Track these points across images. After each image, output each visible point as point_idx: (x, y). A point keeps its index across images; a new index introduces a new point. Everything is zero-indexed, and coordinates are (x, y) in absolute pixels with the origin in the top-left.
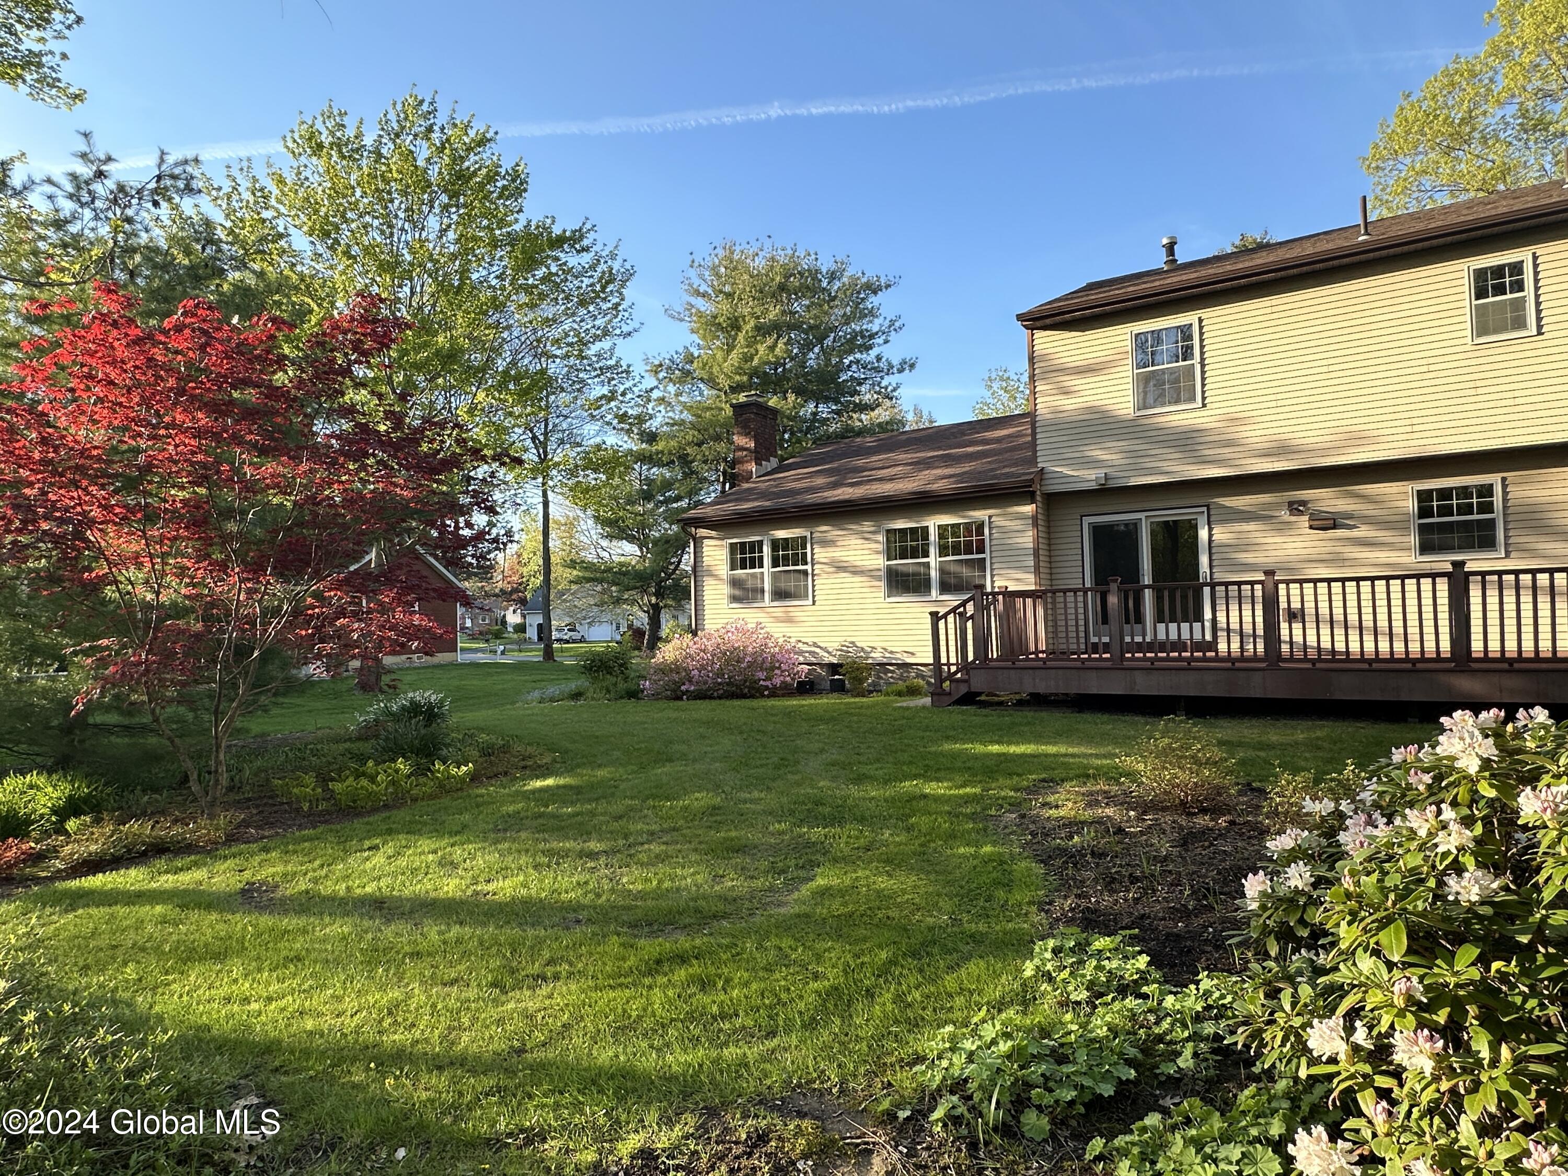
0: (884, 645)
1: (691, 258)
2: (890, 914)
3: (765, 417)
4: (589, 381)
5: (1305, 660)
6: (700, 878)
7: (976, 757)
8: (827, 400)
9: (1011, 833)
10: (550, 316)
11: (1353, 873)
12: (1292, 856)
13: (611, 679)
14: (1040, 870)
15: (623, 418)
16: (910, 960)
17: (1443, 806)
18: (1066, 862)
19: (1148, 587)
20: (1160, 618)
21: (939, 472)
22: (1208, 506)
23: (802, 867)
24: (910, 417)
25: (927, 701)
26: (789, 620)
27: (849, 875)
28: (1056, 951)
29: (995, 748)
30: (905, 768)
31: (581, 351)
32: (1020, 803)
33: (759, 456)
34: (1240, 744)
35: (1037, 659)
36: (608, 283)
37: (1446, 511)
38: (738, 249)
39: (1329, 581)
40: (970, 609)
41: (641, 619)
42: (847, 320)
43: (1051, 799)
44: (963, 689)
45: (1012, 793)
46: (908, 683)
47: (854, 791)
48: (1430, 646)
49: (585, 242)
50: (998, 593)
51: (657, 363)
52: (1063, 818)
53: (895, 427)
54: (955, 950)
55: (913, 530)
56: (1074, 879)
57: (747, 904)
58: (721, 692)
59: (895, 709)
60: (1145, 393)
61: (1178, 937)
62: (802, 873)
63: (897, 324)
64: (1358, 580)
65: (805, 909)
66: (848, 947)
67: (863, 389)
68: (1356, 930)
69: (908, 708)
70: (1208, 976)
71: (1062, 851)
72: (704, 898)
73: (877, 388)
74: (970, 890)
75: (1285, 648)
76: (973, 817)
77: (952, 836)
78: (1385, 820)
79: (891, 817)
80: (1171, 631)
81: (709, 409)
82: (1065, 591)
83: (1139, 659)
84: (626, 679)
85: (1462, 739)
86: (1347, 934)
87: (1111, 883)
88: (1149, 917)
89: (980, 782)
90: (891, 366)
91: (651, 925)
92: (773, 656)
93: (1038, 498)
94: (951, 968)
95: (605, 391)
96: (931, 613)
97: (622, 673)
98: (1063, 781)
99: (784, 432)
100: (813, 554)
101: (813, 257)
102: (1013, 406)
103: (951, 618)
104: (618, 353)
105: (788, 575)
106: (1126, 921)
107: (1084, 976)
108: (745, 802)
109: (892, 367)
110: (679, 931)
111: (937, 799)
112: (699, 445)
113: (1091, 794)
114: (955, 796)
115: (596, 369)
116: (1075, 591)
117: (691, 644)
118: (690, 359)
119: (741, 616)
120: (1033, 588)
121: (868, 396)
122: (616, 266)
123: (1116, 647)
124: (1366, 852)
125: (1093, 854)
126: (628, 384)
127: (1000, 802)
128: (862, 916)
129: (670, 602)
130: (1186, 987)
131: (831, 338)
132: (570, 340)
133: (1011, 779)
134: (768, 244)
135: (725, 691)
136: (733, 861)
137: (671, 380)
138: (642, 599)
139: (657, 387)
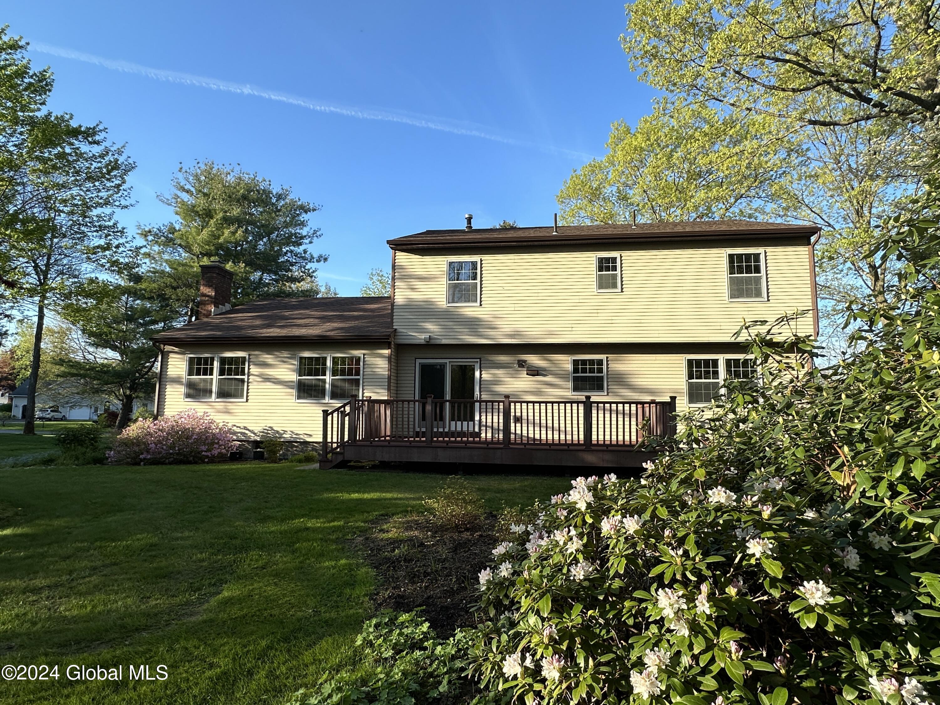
0: (292, 429)
1: (180, 166)
2: (273, 612)
3: (224, 277)
4: (89, 234)
5: (522, 444)
6: (129, 601)
7: (343, 502)
8: (269, 272)
9: (359, 550)
10: (61, 182)
11: (529, 569)
12: (504, 558)
13: (81, 449)
14: (373, 572)
15: (115, 263)
16: (282, 644)
17: (571, 528)
18: (389, 567)
19: (448, 401)
20: (452, 419)
21: (336, 325)
22: (480, 359)
23: (214, 585)
24: (323, 289)
25: (317, 465)
26: (227, 412)
27: (247, 587)
28: (377, 626)
29: (355, 496)
30: (296, 510)
31: (84, 212)
32: (366, 530)
33: (216, 302)
34: (489, 490)
35: (385, 440)
36: (113, 169)
37: (584, 371)
38: (216, 168)
39: (534, 403)
40: (348, 409)
41: (116, 405)
42: (287, 225)
43: (385, 527)
44: (340, 458)
45: (363, 524)
46: (306, 454)
47: (260, 528)
48: (575, 437)
49: (97, 138)
50: (366, 401)
51: (147, 229)
52: (390, 538)
53: (312, 294)
54: (313, 633)
55: (317, 359)
56: (393, 577)
57: (166, 617)
58: (172, 459)
59: (295, 471)
60: (454, 294)
61: (447, 608)
62: (212, 590)
63: (318, 233)
64: (546, 403)
65: (212, 615)
66: (239, 640)
67: (294, 268)
68: (529, 600)
69: (304, 471)
70: (460, 631)
71: (388, 559)
72: (130, 615)
73: (303, 270)
74: (329, 590)
75: (512, 436)
76: (336, 541)
77: (321, 555)
78: (547, 535)
79: (282, 544)
80: (458, 426)
81: (183, 265)
82: (403, 401)
83: (440, 442)
84: (95, 449)
85: (579, 492)
86: (525, 603)
87: (413, 578)
88: (432, 597)
89: (344, 518)
90: (312, 257)
91: (79, 643)
92: (214, 434)
93: (393, 346)
94: (309, 646)
95: (102, 242)
96: (323, 411)
97: (92, 444)
98: (393, 515)
99: (239, 288)
100: (249, 369)
101: (268, 183)
102: (384, 291)
103: (335, 415)
104: (115, 218)
105: (230, 381)
106: (419, 601)
107: (391, 640)
108: (177, 539)
109: (314, 258)
110: (104, 646)
111: (315, 530)
112: (175, 288)
113: (408, 522)
114: (327, 528)
115: (95, 226)
116: (409, 401)
117: (152, 425)
118: (172, 230)
119: (193, 407)
120: (386, 398)
121: (297, 273)
122: (121, 160)
123: (428, 435)
124: (537, 555)
125: (405, 560)
126: (121, 241)
127: (354, 530)
128: (252, 616)
129: (141, 395)
130: (448, 639)
131: (275, 234)
132: (76, 202)
133: (363, 515)
134: (237, 168)
135: (175, 459)
136: (160, 585)
137: (157, 242)
138: (119, 390)
139: (145, 246)
